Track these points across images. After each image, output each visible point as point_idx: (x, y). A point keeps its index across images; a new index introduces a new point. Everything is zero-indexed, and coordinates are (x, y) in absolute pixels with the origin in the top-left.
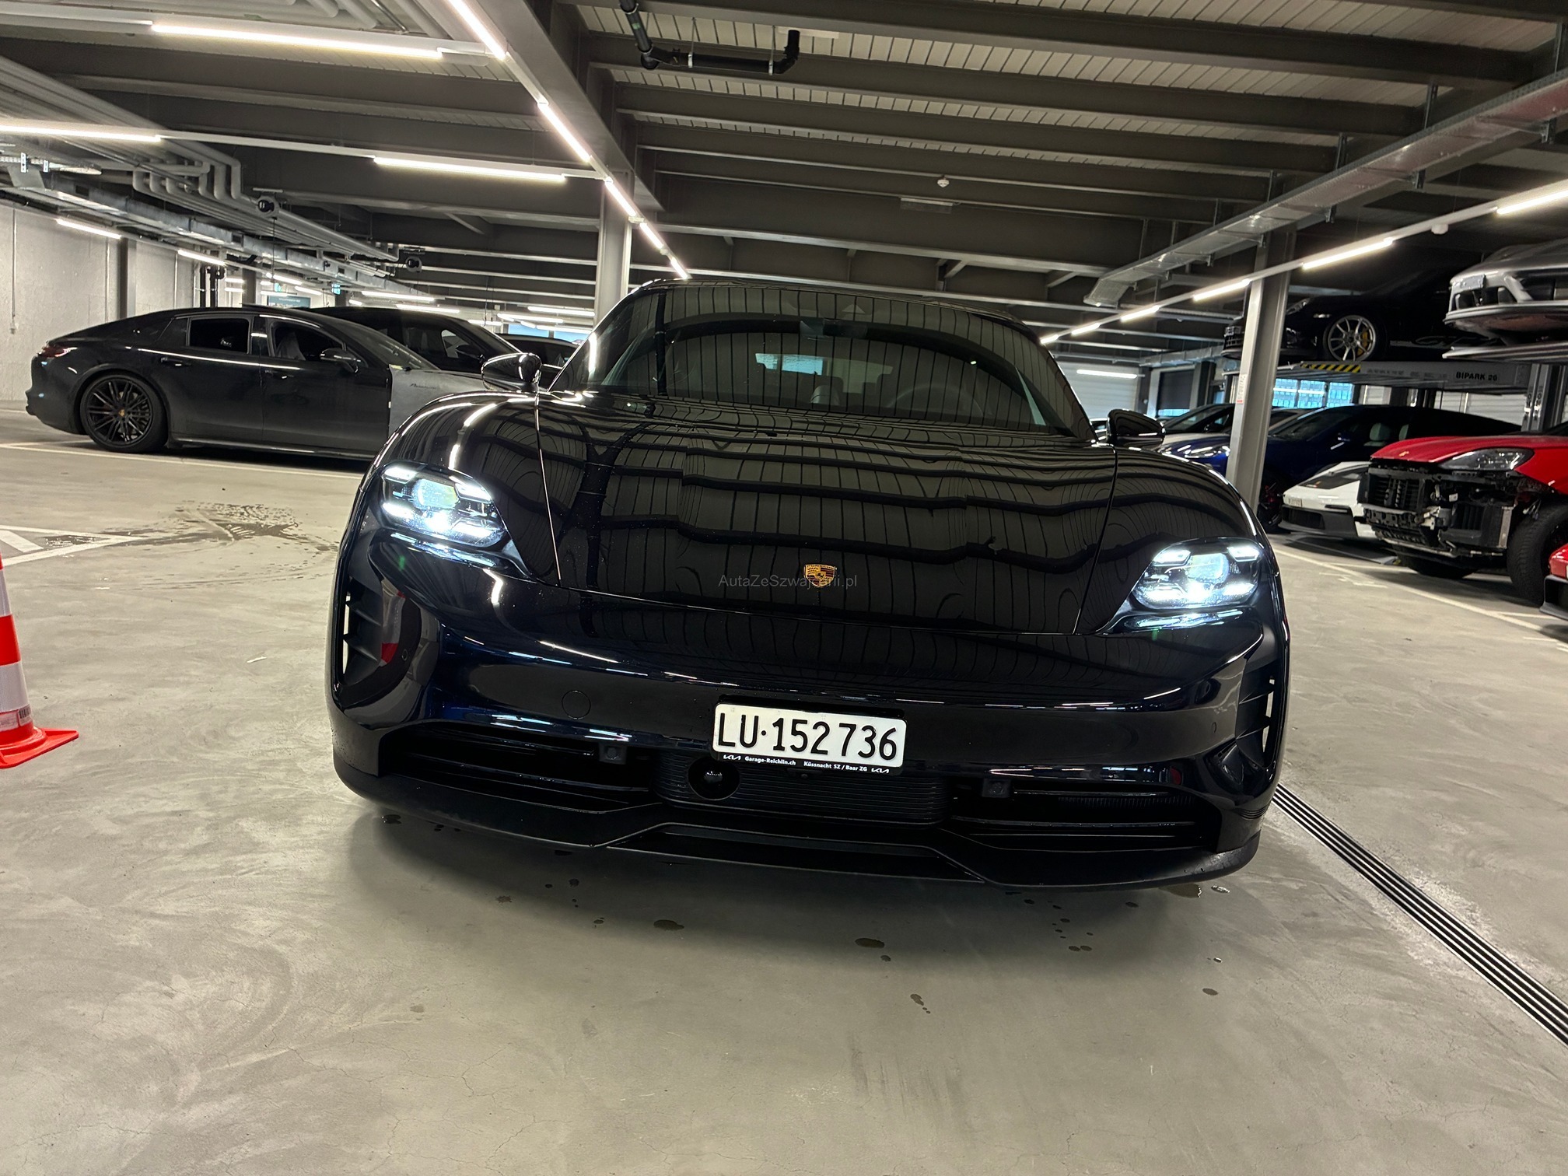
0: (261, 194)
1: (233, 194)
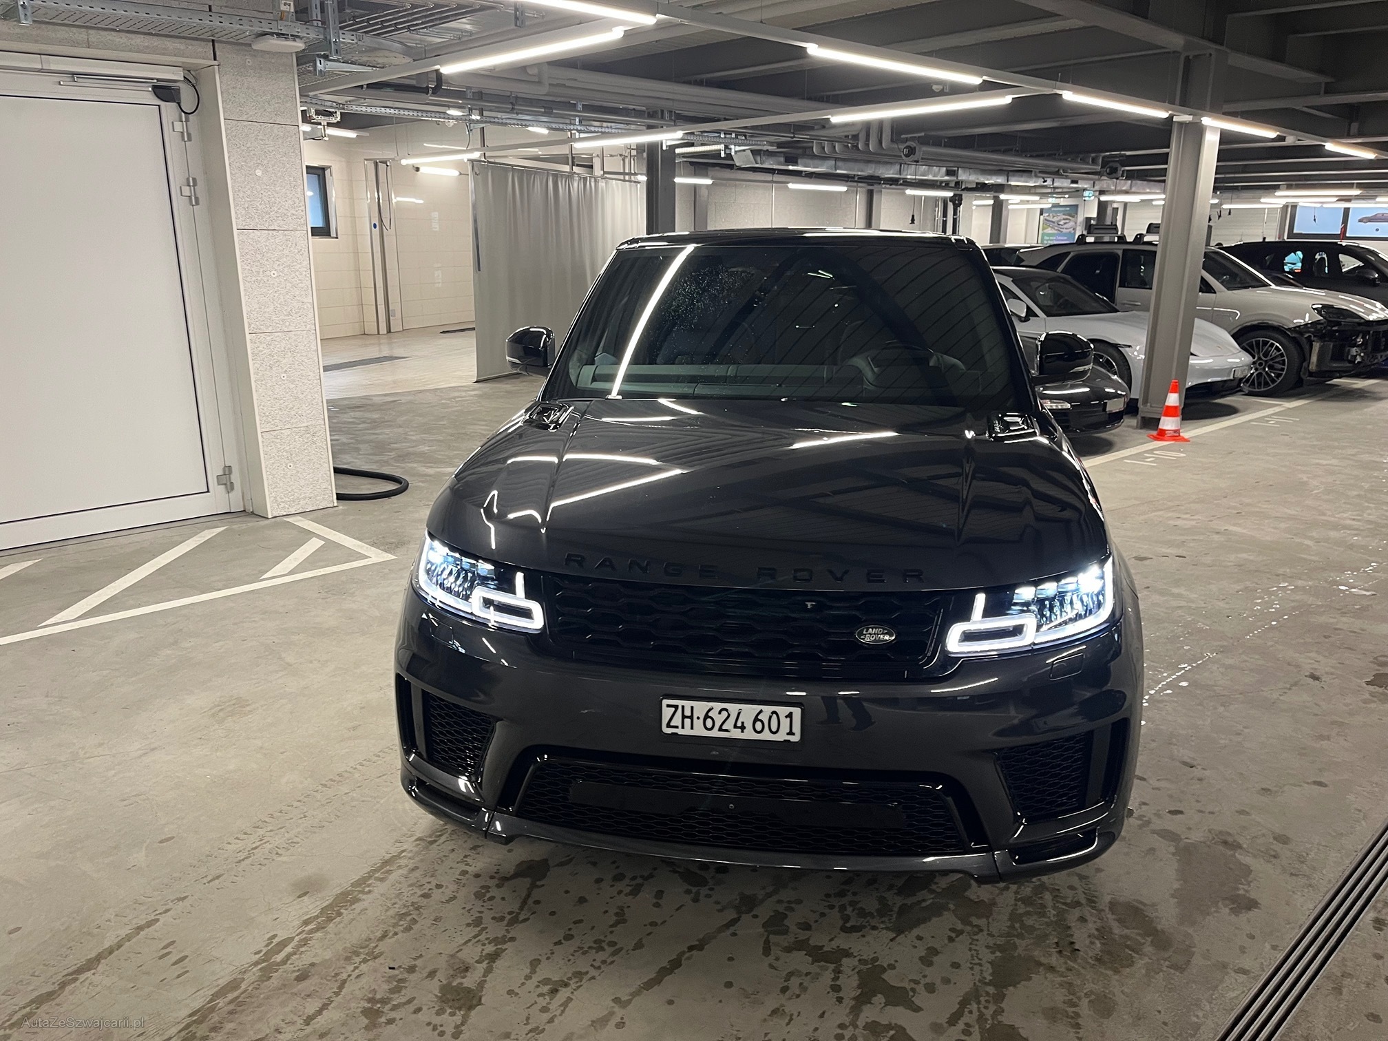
0: (907, 140)
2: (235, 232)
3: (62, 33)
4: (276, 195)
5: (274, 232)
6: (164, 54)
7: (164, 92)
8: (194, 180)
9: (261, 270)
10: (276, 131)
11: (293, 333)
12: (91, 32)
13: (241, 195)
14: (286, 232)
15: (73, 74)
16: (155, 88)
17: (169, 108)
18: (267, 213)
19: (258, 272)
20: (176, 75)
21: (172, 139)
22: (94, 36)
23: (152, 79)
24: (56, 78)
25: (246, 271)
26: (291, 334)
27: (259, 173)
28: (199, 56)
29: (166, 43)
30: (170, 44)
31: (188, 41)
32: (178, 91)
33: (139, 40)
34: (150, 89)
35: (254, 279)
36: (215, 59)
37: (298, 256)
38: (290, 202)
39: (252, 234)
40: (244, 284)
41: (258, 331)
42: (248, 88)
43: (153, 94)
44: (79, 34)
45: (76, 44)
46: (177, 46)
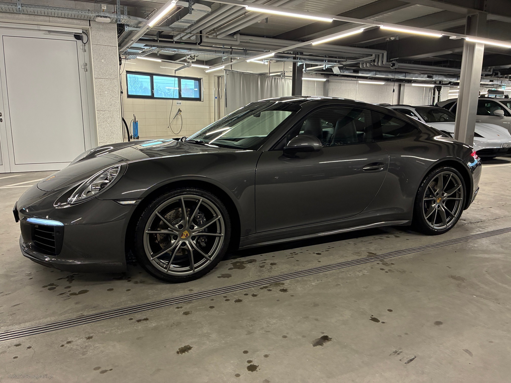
0: (392, 61)
1: (383, 63)
2: (94, 79)
3: (42, 18)
4: (108, 68)
5: (107, 80)
6: (73, 24)
7: (78, 37)
8: (86, 64)
9: (102, 91)
10: (109, 48)
11: (112, 111)
13: (96, 67)
14: (111, 80)
15: (49, 31)
16: (74, 35)
17: (79, 42)
18: (105, 73)
19: (101, 92)
20: (81, 31)
21: (80, 51)
22: (51, 19)
23: (73, 33)
24: (44, 32)
25: (97, 91)
26: (111, 112)
27: (103, 61)
28: (85, 25)
29: (74, 21)
30: (75, 21)
31: (81, 20)
32: (82, 37)
33: (65, 20)
34: (73, 36)
35: (99, 94)
37: (115, 87)
38: (113, 70)
39: (99, 80)
40: (96, 95)
41: (100, 110)
42: (100, 35)
43: (74, 37)
44: (47, 18)
45: (46, 21)
46: (78, 22)
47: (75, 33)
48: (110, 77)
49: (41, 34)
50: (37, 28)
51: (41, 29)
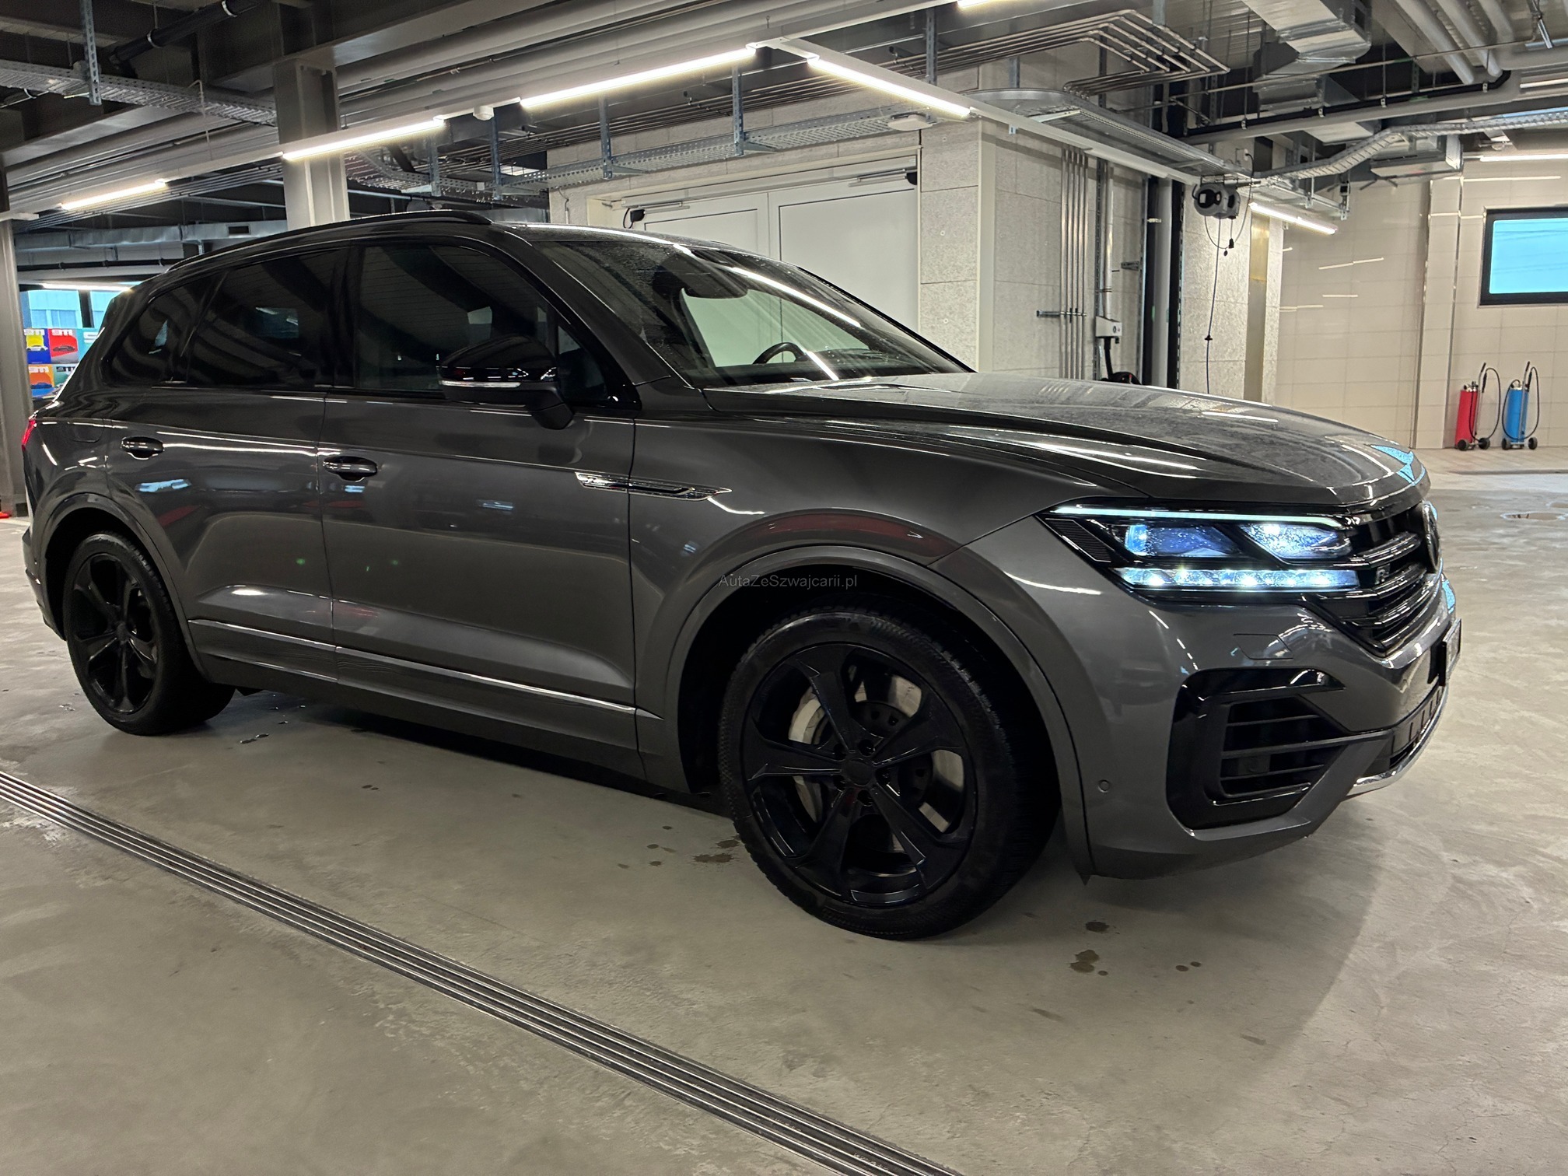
2: (920, 286)
4: (954, 251)
5: (950, 284)
7: (913, 177)
9: (936, 318)
10: (960, 195)
12: (841, 144)
13: (927, 254)
14: (959, 283)
15: (861, 176)
16: (905, 174)
18: (946, 267)
19: (934, 320)
20: (913, 162)
22: (842, 147)
23: (901, 169)
24: (848, 182)
25: (924, 319)
27: (943, 233)
28: (909, 144)
29: (886, 140)
30: (889, 140)
31: (900, 135)
33: (870, 142)
34: (902, 178)
35: (929, 325)
36: (920, 144)
37: (967, 305)
38: (966, 255)
39: (933, 287)
42: (942, 162)
43: (906, 180)
44: (833, 148)
45: (831, 156)
46: (894, 140)
47: (906, 169)
48: (957, 274)
49: (843, 188)
50: (826, 177)
51: (835, 175)
